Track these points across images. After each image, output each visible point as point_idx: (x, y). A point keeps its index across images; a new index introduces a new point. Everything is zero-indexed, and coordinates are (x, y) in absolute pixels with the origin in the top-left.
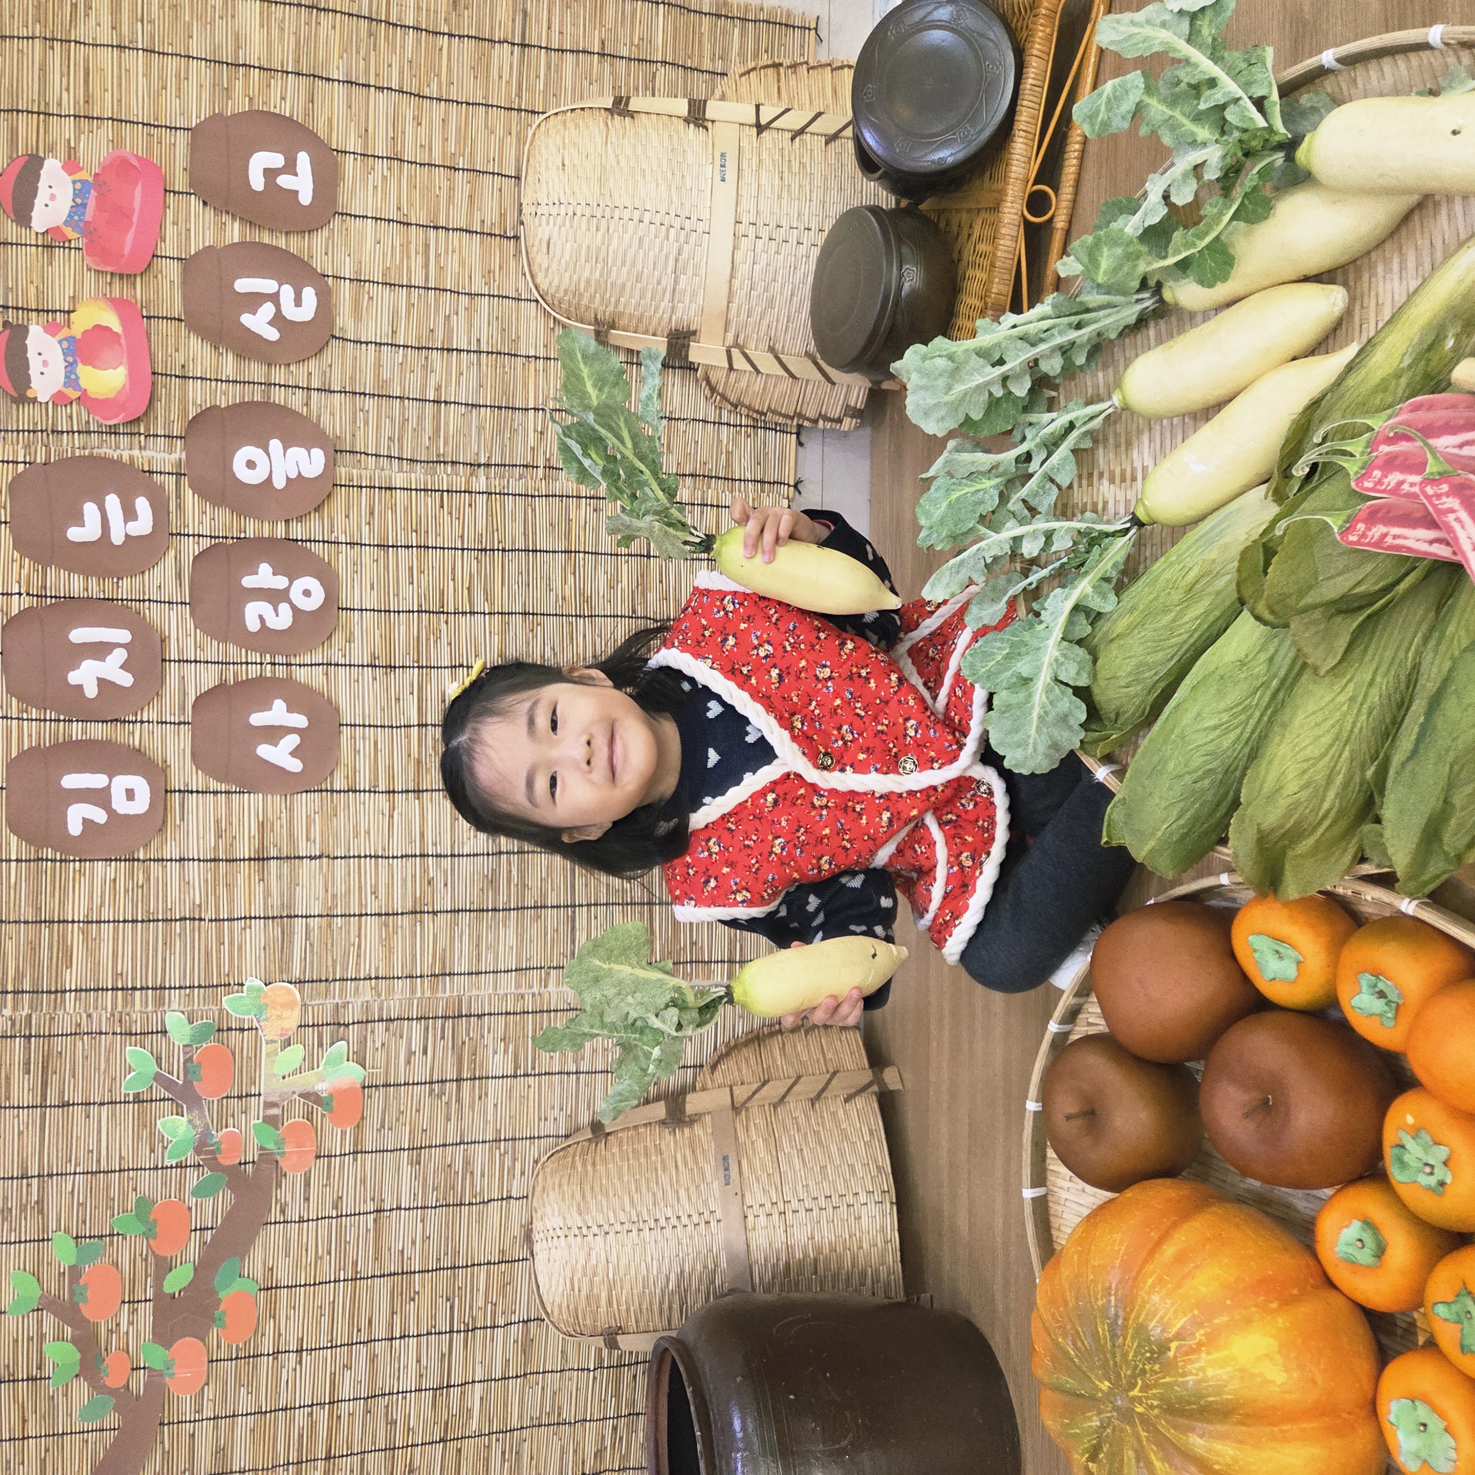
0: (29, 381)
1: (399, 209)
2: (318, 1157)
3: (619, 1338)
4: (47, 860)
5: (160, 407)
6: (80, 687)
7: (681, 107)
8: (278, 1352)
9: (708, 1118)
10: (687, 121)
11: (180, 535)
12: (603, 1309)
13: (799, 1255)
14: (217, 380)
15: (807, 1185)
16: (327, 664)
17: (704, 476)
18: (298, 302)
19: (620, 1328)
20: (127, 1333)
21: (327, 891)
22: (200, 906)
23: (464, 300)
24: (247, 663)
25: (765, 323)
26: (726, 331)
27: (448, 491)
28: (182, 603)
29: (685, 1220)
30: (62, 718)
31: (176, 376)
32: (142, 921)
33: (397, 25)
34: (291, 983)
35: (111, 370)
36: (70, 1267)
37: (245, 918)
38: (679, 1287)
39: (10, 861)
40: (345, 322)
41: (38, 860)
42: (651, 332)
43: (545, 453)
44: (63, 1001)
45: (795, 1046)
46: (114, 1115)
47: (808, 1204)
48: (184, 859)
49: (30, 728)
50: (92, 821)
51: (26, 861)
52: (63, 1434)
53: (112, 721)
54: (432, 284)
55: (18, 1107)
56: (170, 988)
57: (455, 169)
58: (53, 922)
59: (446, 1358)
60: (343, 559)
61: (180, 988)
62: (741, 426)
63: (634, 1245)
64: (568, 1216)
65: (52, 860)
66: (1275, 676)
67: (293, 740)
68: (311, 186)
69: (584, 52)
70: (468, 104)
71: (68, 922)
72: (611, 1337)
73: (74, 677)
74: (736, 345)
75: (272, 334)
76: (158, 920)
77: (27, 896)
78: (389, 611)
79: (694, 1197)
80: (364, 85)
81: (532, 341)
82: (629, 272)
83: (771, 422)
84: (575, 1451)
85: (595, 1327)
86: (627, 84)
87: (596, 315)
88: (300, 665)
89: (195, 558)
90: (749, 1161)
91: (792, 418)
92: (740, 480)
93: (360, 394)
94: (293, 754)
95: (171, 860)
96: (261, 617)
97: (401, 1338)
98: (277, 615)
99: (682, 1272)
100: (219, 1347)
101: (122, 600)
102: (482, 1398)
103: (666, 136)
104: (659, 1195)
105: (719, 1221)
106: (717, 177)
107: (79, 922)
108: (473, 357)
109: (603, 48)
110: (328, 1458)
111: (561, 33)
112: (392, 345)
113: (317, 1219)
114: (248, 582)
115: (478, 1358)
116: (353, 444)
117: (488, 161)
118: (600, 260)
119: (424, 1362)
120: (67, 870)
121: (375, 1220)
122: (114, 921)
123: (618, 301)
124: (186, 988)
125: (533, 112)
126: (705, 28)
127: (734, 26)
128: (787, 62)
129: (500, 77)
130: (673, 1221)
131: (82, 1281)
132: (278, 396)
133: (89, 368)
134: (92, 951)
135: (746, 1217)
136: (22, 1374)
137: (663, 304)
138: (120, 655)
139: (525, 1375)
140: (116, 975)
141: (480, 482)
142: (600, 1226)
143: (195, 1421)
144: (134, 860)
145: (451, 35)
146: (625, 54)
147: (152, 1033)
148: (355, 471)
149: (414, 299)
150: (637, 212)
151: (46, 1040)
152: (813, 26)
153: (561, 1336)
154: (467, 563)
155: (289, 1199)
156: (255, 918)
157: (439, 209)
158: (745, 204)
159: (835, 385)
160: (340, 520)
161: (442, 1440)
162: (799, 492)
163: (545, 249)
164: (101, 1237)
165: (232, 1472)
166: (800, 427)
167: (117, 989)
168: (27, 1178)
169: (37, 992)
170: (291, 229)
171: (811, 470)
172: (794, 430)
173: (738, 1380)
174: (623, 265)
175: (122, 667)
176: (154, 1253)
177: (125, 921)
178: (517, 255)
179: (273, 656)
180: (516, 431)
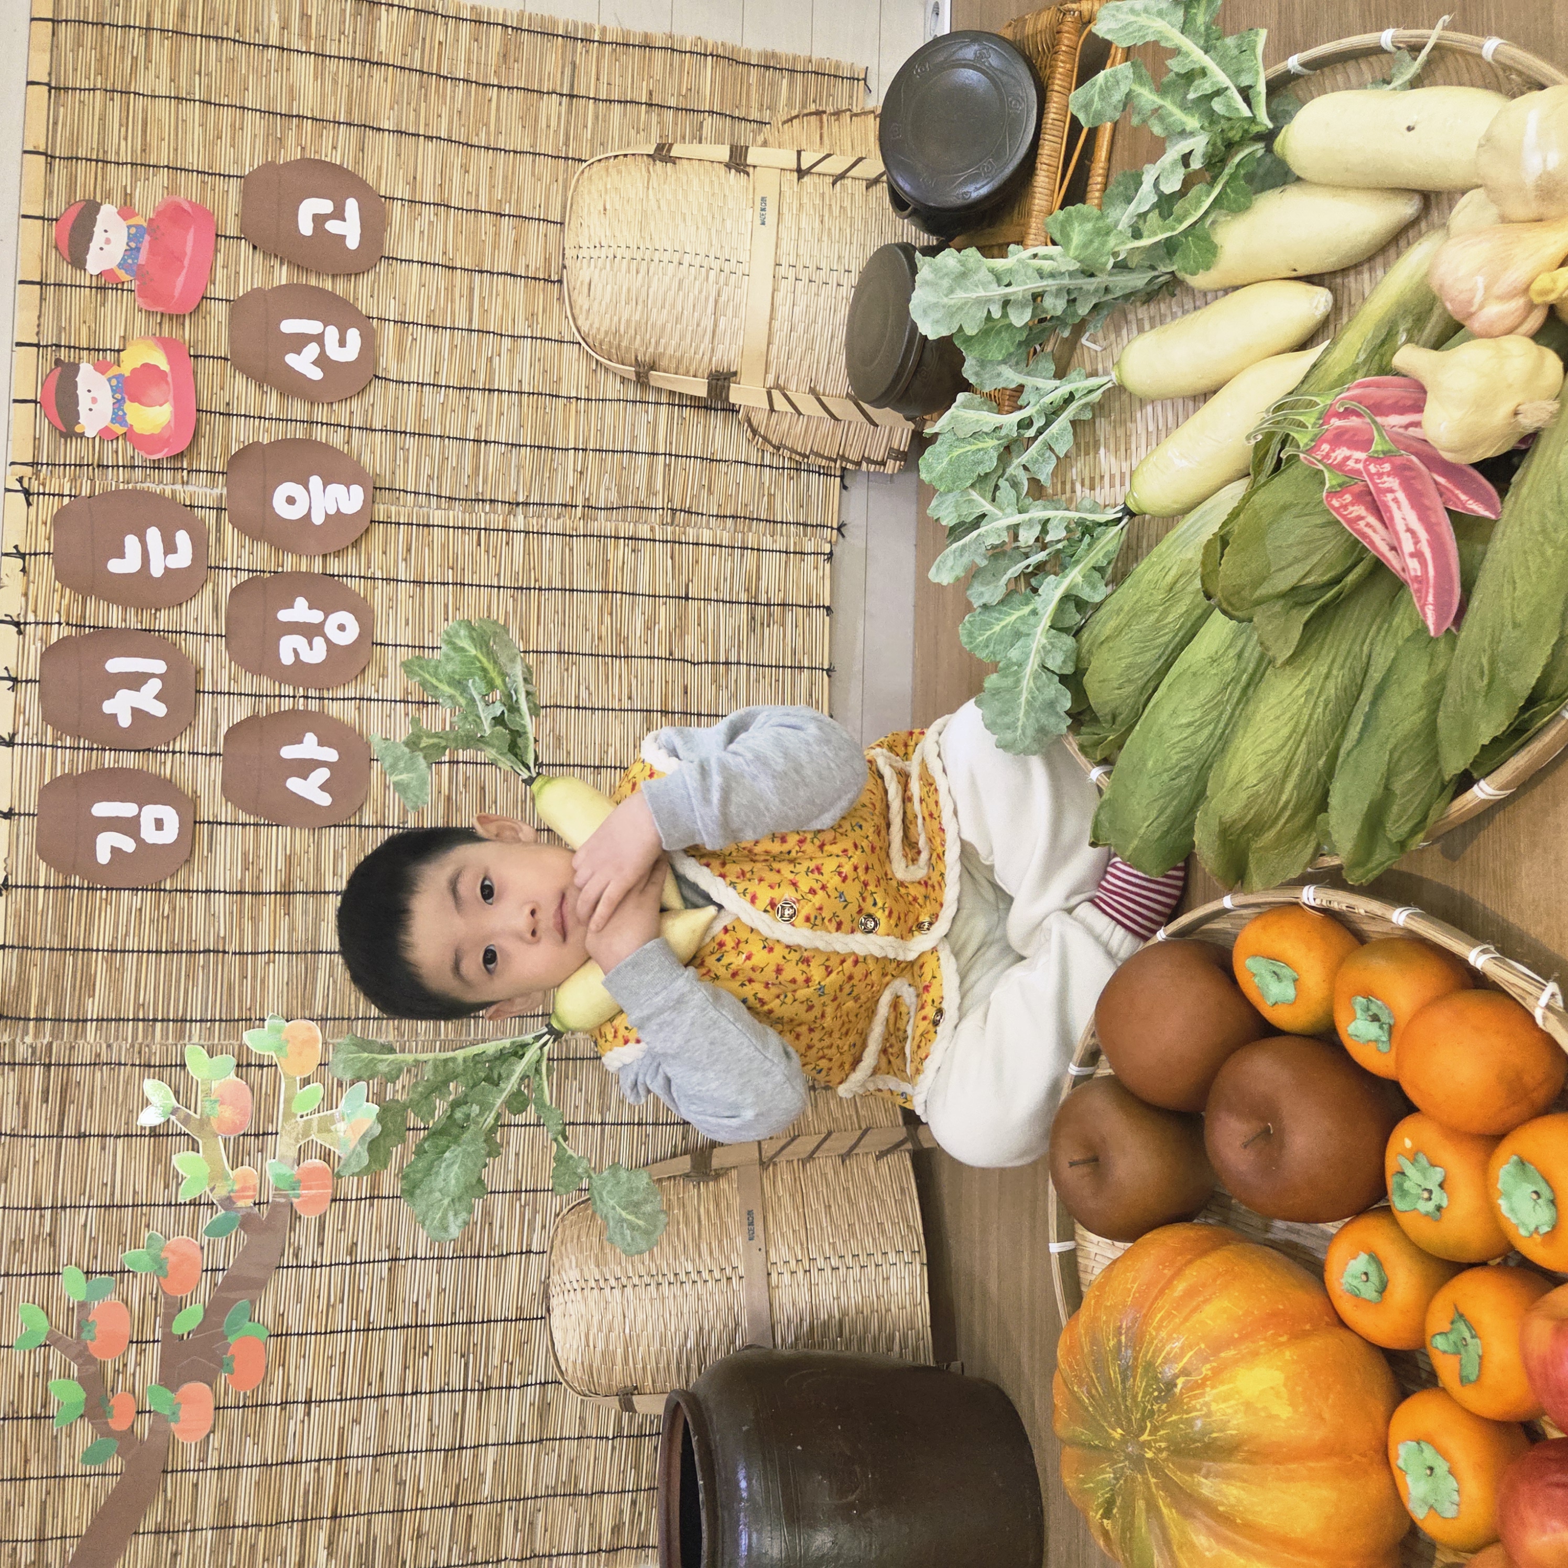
0: (77, 415)
1: (444, 253)
2: (334, 1200)
3: (635, 1398)
4: (75, 888)
5: (204, 444)
6: (115, 715)
7: (723, 153)
8: (286, 1403)
9: (734, 1174)
10: (728, 166)
11: (219, 568)
12: (618, 1367)
13: (823, 1316)
14: (260, 418)
15: (834, 1243)
16: (360, 699)
17: (745, 518)
18: (342, 343)
19: (636, 1388)
20: (134, 1374)
22: (224, 938)
23: (507, 342)
24: (280, 696)
25: (805, 365)
26: (766, 372)
27: (485, 529)
28: (217, 635)
29: (705, 1275)
30: (95, 746)
31: (220, 414)
32: (166, 952)
33: (447, 78)
34: (313, 1020)
35: (158, 407)
36: (78, 1302)
37: (269, 952)
39: (38, 887)
40: (388, 363)
41: (66, 887)
42: (691, 373)
43: (584, 493)
44: (84, 1030)
45: (828, 1103)
46: (130, 1148)
47: (834, 1262)
48: (210, 892)
49: (63, 755)
50: (120, 849)
51: (54, 888)
52: (65, 1476)
53: (144, 751)
54: (475, 326)
55: (35, 1136)
56: (191, 1021)
57: (501, 215)
58: (78, 950)
59: (458, 1418)
60: (379, 595)
61: (201, 1021)
62: (783, 468)
63: (651, 1299)
64: (585, 1269)
65: (79, 888)
66: (1244, 671)
67: (323, 774)
68: (359, 231)
69: (631, 102)
70: (515, 152)
71: (92, 950)
72: (626, 1398)
73: (108, 707)
74: (777, 386)
75: (316, 374)
76: (182, 952)
77: (53, 923)
78: (424, 647)
79: (716, 1253)
80: (413, 135)
81: (573, 383)
82: (669, 313)
83: (814, 464)
84: (591, 1525)
85: (610, 1386)
86: (674, 133)
87: (637, 357)
88: (332, 699)
89: (233, 590)
90: (774, 1215)
91: (835, 461)
92: (782, 522)
93: (401, 433)
94: (322, 788)
95: (197, 891)
96: (295, 650)
97: (413, 1394)
98: (311, 649)
99: (701, 1329)
100: (226, 1393)
101: (159, 631)
102: (495, 1463)
103: (707, 181)
104: (680, 1248)
105: (741, 1278)
106: (758, 221)
107: (103, 951)
108: (515, 397)
109: (651, 99)
110: (334, 1517)
111: (609, 84)
112: (433, 385)
113: (331, 1265)
114: (284, 615)
115: (493, 1420)
116: (393, 481)
117: (534, 208)
118: (641, 302)
119: (436, 1421)
120: (94, 898)
121: (390, 1269)
122: (138, 951)
123: (657, 343)
124: (207, 1021)
125: (580, 160)
126: (753, 79)
127: (783, 77)
128: (830, 109)
129: (548, 126)
130: (694, 1276)
131: (91, 1318)
132: (320, 434)
133: (136, 404)
134: (115, 983)
135: (769, 1274)
136: (26, 1411)
137: (702, 346)
138: (155, 686)
139: (541, 1440)
140: (138, 1006)
141: (518, 522)
142: (617, 1279)
143: (199, 1470)
144: (160, 890)
145: (500, 87)
146: (673, 104)
147: (171, 1066)
148: (393, 508)
149: (458, 340)
150: (677, 255)
151: (66, 1069)
152: (862, 76)
153: (580, 1398)
154: (502, 602)
155: (302, 1242)
156: (279, 952)
157: (484, 255)
158: (784, 246)
159: (876, 426)
160: (377, 556)
161: (454, 1505)
162: (843, 536)
163: (586, 290)
164: (111, 1273)
165: (234, 1527)
166: (844, 469)
167: (138, 1020)
168: (41, 1209)
169: (59, 1020)
170: (338, 272)
171: (855, 515)
172: (838, 473)
173: (744, 1428)
174: (663, 307)
175: (156, 697)
176: (164, 1292)
177: (148, 952)
178: (560, 299)
179: (306, 689)
180: (556, 470)
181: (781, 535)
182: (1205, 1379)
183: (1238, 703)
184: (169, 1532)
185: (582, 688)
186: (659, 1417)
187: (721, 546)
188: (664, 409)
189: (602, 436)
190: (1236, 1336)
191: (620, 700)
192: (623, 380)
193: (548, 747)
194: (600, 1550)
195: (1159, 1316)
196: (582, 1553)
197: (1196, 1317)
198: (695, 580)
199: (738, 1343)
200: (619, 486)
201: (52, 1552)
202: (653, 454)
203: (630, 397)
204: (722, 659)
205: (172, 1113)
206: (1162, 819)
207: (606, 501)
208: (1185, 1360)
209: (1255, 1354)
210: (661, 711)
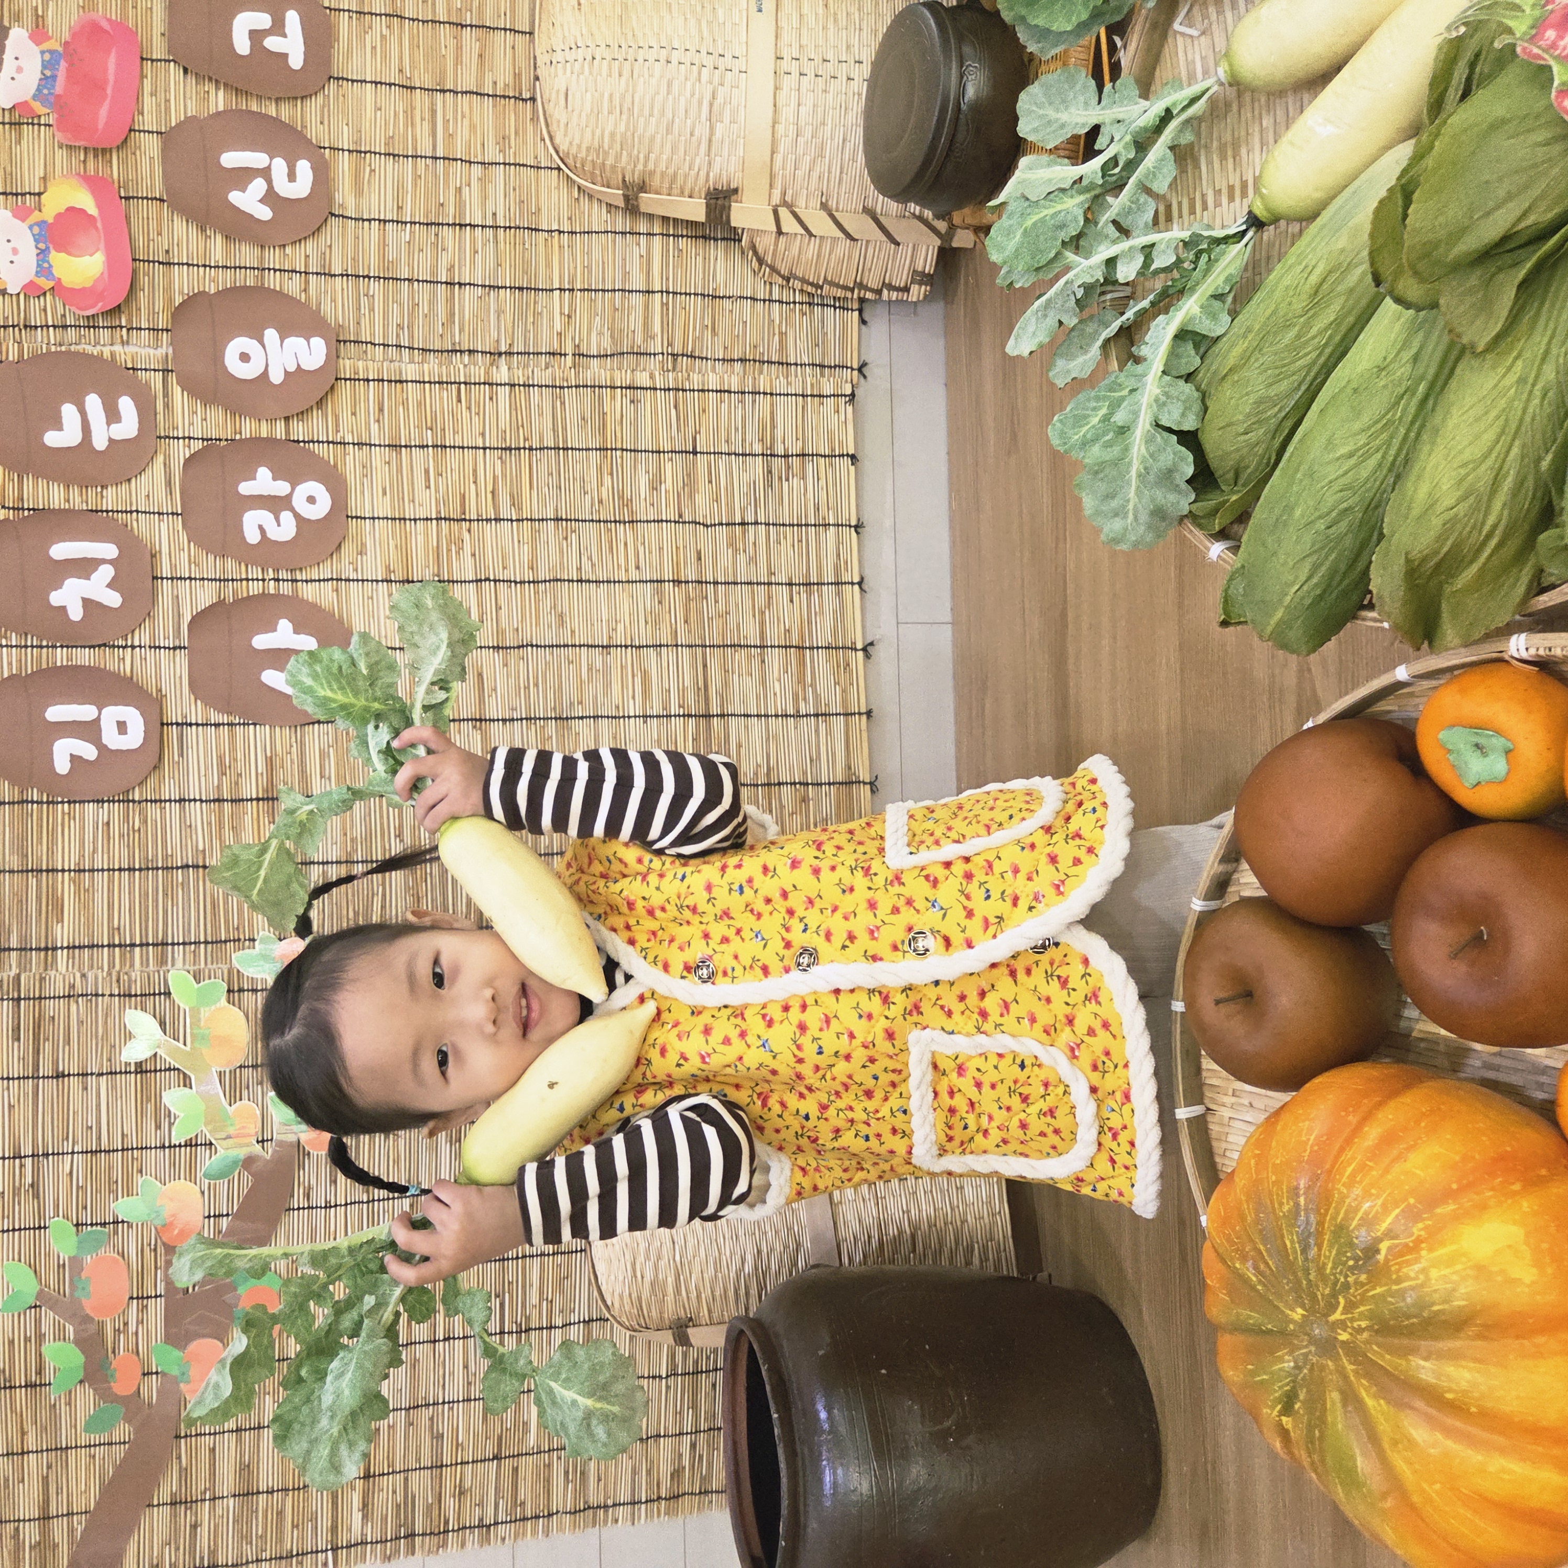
1: (400, 71)
3: (690, 1331)
4: (33, 802)
5: (142, 297)
6: (63, 609)
11: (169, 437)
12: (670, 1298)
13: (892, 1231)
14: (205, 266)
16: (337, 580)
17: (755, 361)
18: (292, 177)
20: (137, 1333)
21: (345, 834)
22: (204, 851)
23: (476, 170)
24: (247, 580)
25: (815, 175)
26: (771, 187)
27: (465, 383)
28: (173, 514)
30: (44, 643)
31: (160, 263)
32: (140, 870)
35: (88, 257)
36: (69, 1258)
38: (757, 1269)
40: (345, 198)
41: (23, 802)
42: (686, 193)
43: (573, 339)
44: (54, 959)
46: (114, 1087)
48: (184, 800)
49: (9, 655)
50: (80, 757)
51: (9, 803)
52: (67, 1448)
53: (100, 646)
54: (440, 153)
55: (8, 1079)
56: (173, 944)
57: (462, 26)
58: (41, 871)
60: (351, 462)
61: (184, 944)
62: (794, 303)
65: (37, 802)
66: (1422, 378)
68: (302, 47)
71: (57, 871)
72: (680, 1331)
73: (56, 598)
74: (785, 204)
75: (264, 213)
76: (157, 869)
77: (12, 842)
78: (405, 519)
81: (554, 214)
82: (658, 123)
83: (828, 297)
84: (649, 1472)
85: (661, 1319)
87: (624, 177)
88: (307, 581)
89: (187, 461)
91: (852, 290)
92: (796, 364)
93: (364, 277)
95: (170, 801)
96: (261, 527)
97: (445, 1340)
98: (279, 525)
99: (759, 1252)
101: (107, 511)
106: (753, 8)
107: (70, 871)
108: (490, 232)
110: (368, 1477)
112: (398, 222)
113: (346, 1204)
114: (246, 488)
116: (357, 332)
117: (499, 16)
118: (625, 110)
120: (55, 812)
122: (109, 870)
123: (647, 159)
124: (191, 943)
131: (83, 1275)
132: (273, 281)
133: (64, 255)
134: (85, 906)
136: (20, 1380)
137: (698, 158)
138: (106, 573)
140: (112, 930)
143: (215, 1434)
144: (128, 801)
147: (154, 994)
148: (360, 364)
149: (422, 170)
150: (664, 52)
151: (37, 1002)
153: (628, 1333)
154: (490, 464)
155: (313, 1182)
157: (445, 71)
158: (786, 37)
159: (898, 244)
160: (346, 418)
161: (495, 1457)
162: (865, 377)
163: (562, 102)
164: (104, 1224)
165: (258, 1493)
166: (862, 300)
167: (114, 946)
168: (20, 1157)
169: (25, 949)
170: (281, 95)
171: (877, 353)
172: (856, 306)
173: (821, 1353)
174: (651, 115)
175: (109, 586)
176: (164, 1244)
177: (120, 870)
178: (534, 119)
179: (277, 570)
180: (541, 314)
181: (796, 376)
182: (1419, 1241)
183: (1412, 423)
184: (186, 1502)
185: (584, 559)
186: (715, 1351)
187: (729, 392)
188: (657, 239)
189: (590, 272)
190: (1455, 1186)
191: (627, 570)
192: (609, 205)
193: (550, 626)
194: (659, 1498)
195: (1349, 1170)
196: (640, 1502)
197: (1397, 1168)
198: (703, 430)
199: (801, 1264)
200: (612, 329)
201: (59, 1529)
202: (648, 292)
203: (619, 228)
204: (738, 520)
205: (159, 1047)
206: (1315, 580)
207: (599, 346)
208: (1389, 1220)
209: (1483, 1207)
210: (673, 581)
